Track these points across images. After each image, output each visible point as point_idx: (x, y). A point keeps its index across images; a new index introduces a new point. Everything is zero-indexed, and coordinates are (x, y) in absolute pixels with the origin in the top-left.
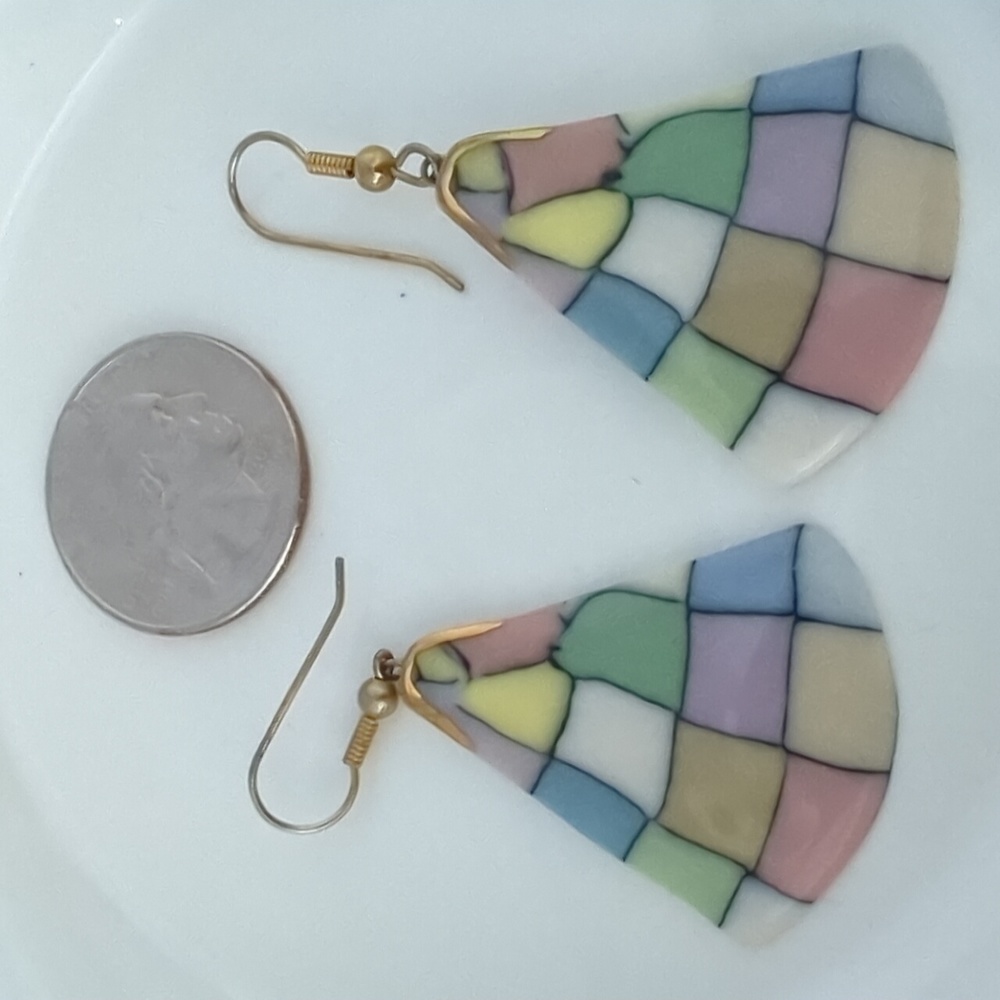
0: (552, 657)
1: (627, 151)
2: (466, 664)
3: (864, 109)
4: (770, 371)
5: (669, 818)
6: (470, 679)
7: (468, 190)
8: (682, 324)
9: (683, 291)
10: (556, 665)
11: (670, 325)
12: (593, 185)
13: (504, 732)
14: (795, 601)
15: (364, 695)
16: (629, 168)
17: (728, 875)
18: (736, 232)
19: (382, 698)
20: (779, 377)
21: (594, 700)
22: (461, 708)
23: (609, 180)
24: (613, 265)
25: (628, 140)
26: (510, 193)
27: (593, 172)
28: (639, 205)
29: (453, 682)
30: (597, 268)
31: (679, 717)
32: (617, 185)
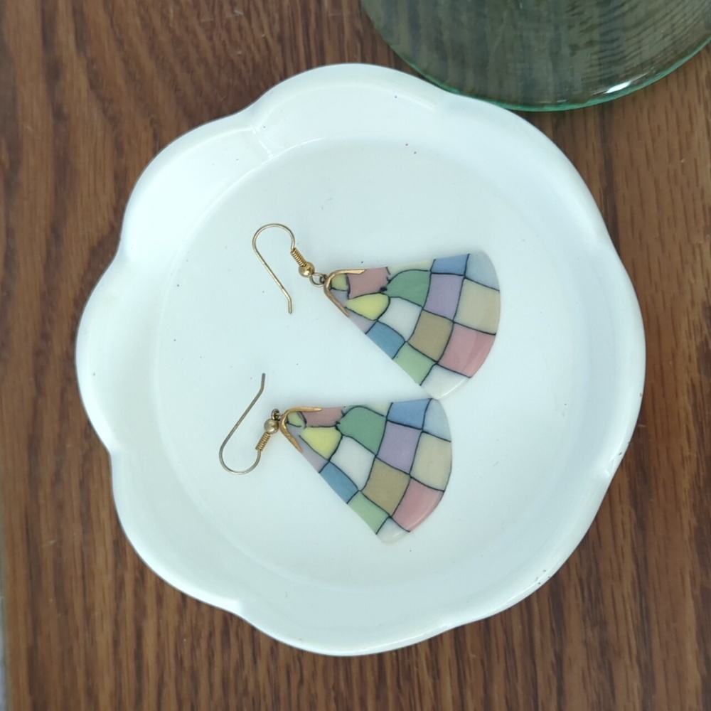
0: (336, 426)
1: (389, 281)
2: (305, 422)
3: (468, 275)
4: (434, 361)
5: (366, 492)
6: (306, 427)
7: (334, 289)
8: (405, 342)
9: (406, 330)
10: (337, 429)
11: (402, 342)
12: (377, 291)
13: (314, 448)
14: (423, 425)
15: (267, 425)
16: (389, 287)
17: (383, 516)
18: (424, 312)
19: (273, 426)
20: (437, 363)
21: (348, 445)
22: (300, 436)
23: (383, 290)
24: (382, 319)
25: (390, 277)
26: (349, 292)
27: (377, 288)
28: (392, 300)
29: (300, 426)
30: (377, 320)
31: (376, 456)
32: (385, 292)
